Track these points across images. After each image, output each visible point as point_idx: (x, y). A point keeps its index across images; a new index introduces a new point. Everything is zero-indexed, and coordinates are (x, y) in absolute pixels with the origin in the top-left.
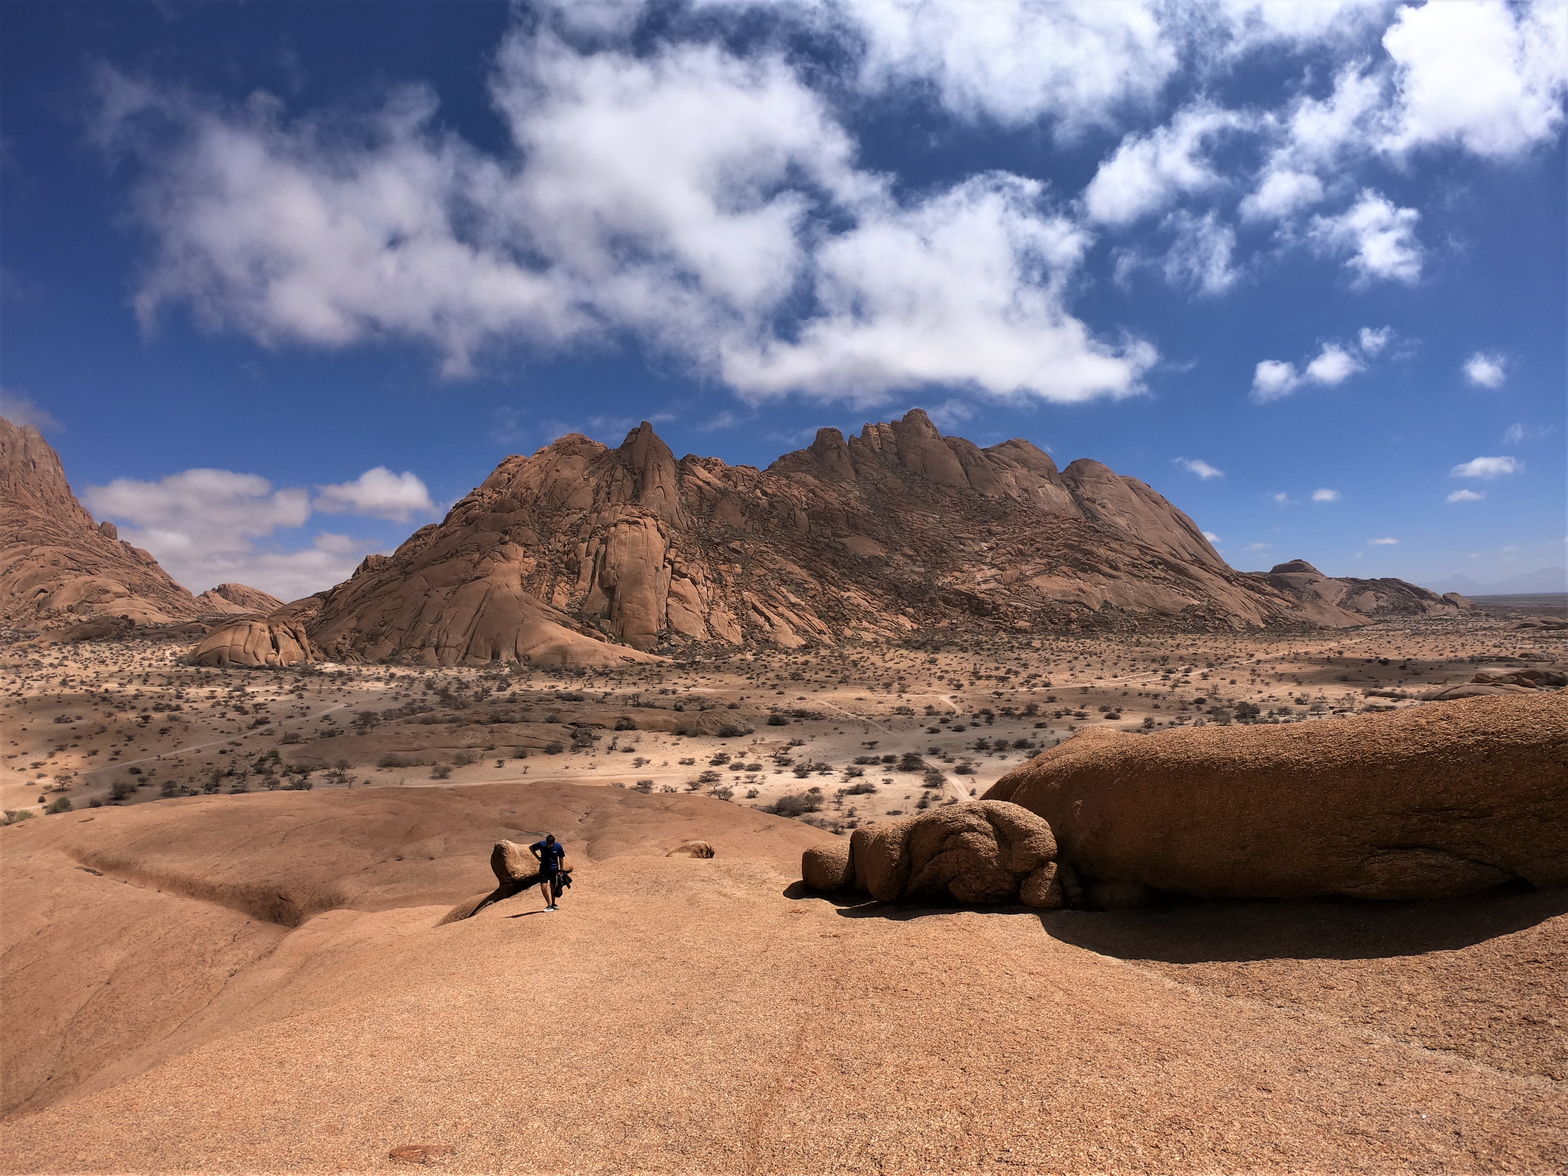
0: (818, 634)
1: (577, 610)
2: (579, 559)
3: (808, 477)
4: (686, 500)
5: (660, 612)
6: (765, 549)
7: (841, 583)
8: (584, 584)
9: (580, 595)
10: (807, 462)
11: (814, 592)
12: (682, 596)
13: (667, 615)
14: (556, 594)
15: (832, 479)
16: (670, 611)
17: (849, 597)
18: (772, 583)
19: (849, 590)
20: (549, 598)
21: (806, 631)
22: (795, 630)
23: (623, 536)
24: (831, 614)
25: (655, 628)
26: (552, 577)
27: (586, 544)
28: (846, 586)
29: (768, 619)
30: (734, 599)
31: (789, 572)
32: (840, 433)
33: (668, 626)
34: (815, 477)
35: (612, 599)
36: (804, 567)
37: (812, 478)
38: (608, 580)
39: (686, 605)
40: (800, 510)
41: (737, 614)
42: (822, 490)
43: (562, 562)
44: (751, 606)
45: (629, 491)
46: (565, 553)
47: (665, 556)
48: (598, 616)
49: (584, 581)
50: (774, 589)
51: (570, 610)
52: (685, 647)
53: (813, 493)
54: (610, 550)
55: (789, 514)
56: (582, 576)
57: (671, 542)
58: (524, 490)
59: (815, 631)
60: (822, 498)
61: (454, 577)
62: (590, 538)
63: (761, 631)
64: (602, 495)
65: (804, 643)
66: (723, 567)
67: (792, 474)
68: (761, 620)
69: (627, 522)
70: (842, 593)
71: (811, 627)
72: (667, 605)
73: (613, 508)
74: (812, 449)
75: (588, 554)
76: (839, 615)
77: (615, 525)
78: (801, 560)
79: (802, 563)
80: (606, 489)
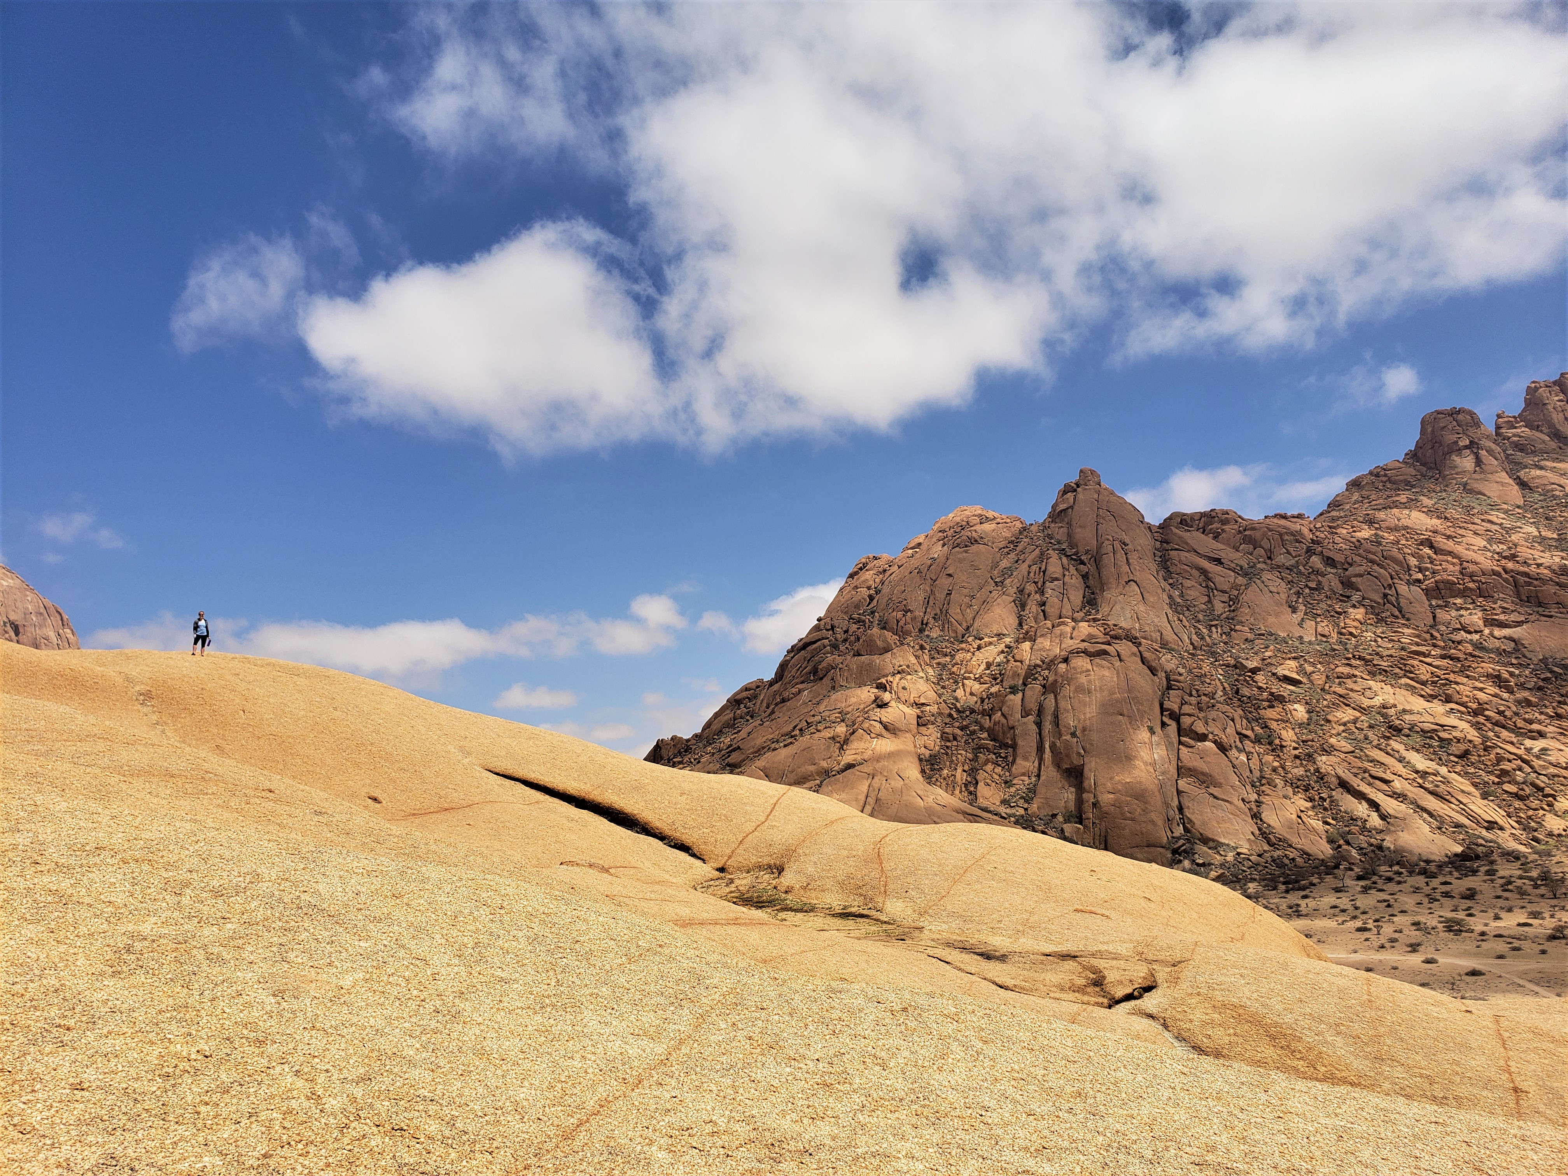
0: (1487, 829)
1: (1022, 812)
2: (1011, 723)
3: (1415, 514)
4: (1182, 595)
5: (1167, 805)
6: (1346, 670)
7: (1520, 723)
8: (1025, 764)
9: (1021, 783)
10: (1408, 483)
11: (1463, 747)
12: (1203, 774)
13: (1181, 809)
14: (981, 785)
15: (1468, 509)
16: (1186, 802)
17: (1544, 750)
18: (1370, 734)
19: (1541, 735)
20: (971, 793)
21: (1458, 826)
22: (1435, 824)
23: (1083, 679)
24: (1507, 787)
25: (1164, 837)
26: (970, 756)
27: (1020, 695)
28: (1535, 727)
29: (1374, 805)
30: (1300, 771)
31: (1404, 711)
32: (1471, 414)
33: (1186, 830)
34: (1429, 512)
35: (1080, 788)
36: (1433, 697)
37: (1422, 516)
38: (1068, 755)
39: (1212, 790)
40: (1408, 583)
41: (1311, 800)
42: (1449, 537)
43: (982, 729)
44: (1334, 781)
45: (1077, 597)
46: (984, 713)
47: (1161, 705)
48: (1060, 818)
49: (1025, 758)
50: (1378, 747)
51: (1008, 811)
52: (1222, 865)
53: (1431, 547)
54: (1062, 704)
55: (1385, 596)
56: (1020, 751)
57: (1168, 679)
58: (900, 615)
59: (1478, 823)
60: (1450, 553)
61: (812, 768)
62: (1025, 684)
63: (1364, 829)
64: (1032, 607)
65: (1459, 849)
66: (1270, 713)
67: (1381, 515)
68: (1361, 809)
69: (1085, 652)
70: (1528, 743)
71: (1469, 817)
72: (1179, 792)
73: (1057, 630)
74: (1414, 456)
75: (1026, 713)
76: (1528, 790)
77: (1066, 660)
78: (1424, 683)
79: (1429, 690)
80: (1037, 596)
